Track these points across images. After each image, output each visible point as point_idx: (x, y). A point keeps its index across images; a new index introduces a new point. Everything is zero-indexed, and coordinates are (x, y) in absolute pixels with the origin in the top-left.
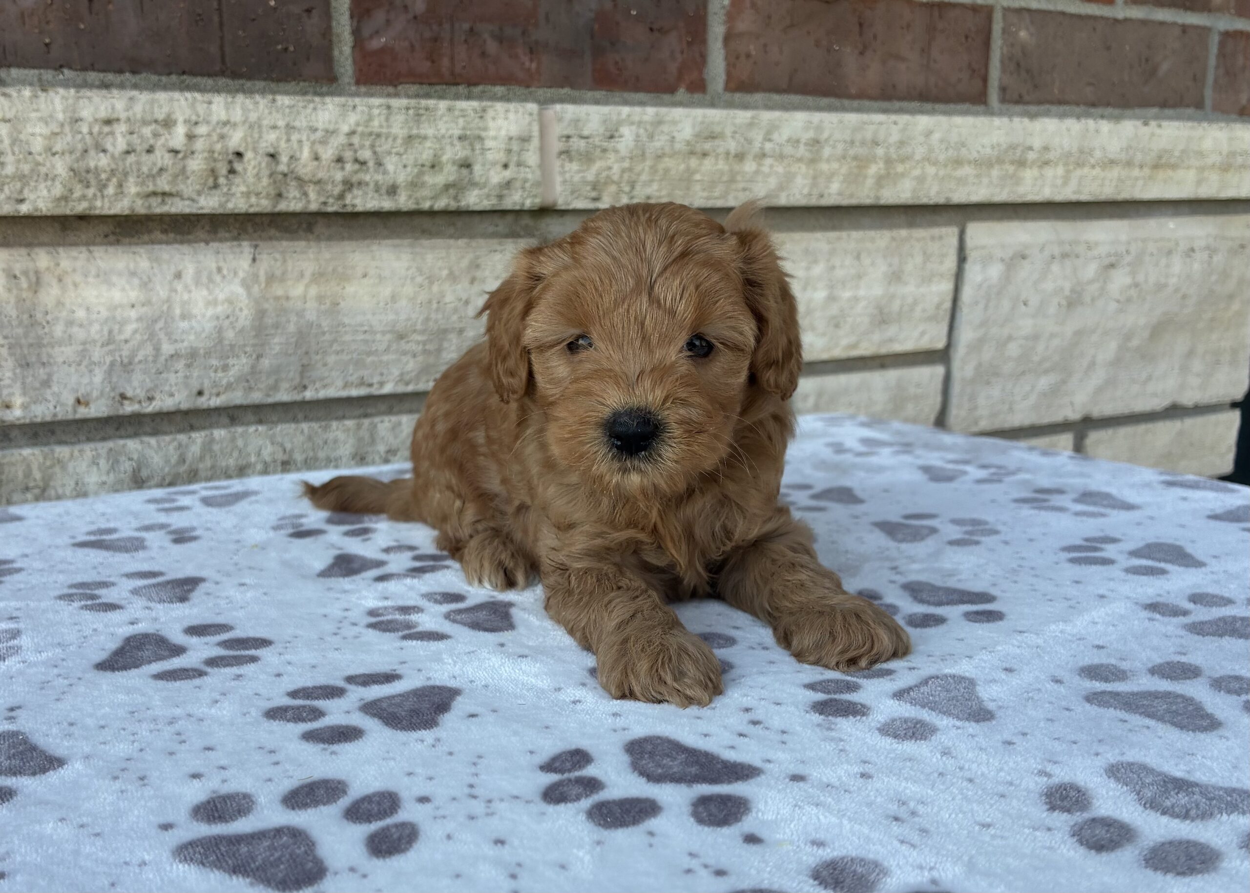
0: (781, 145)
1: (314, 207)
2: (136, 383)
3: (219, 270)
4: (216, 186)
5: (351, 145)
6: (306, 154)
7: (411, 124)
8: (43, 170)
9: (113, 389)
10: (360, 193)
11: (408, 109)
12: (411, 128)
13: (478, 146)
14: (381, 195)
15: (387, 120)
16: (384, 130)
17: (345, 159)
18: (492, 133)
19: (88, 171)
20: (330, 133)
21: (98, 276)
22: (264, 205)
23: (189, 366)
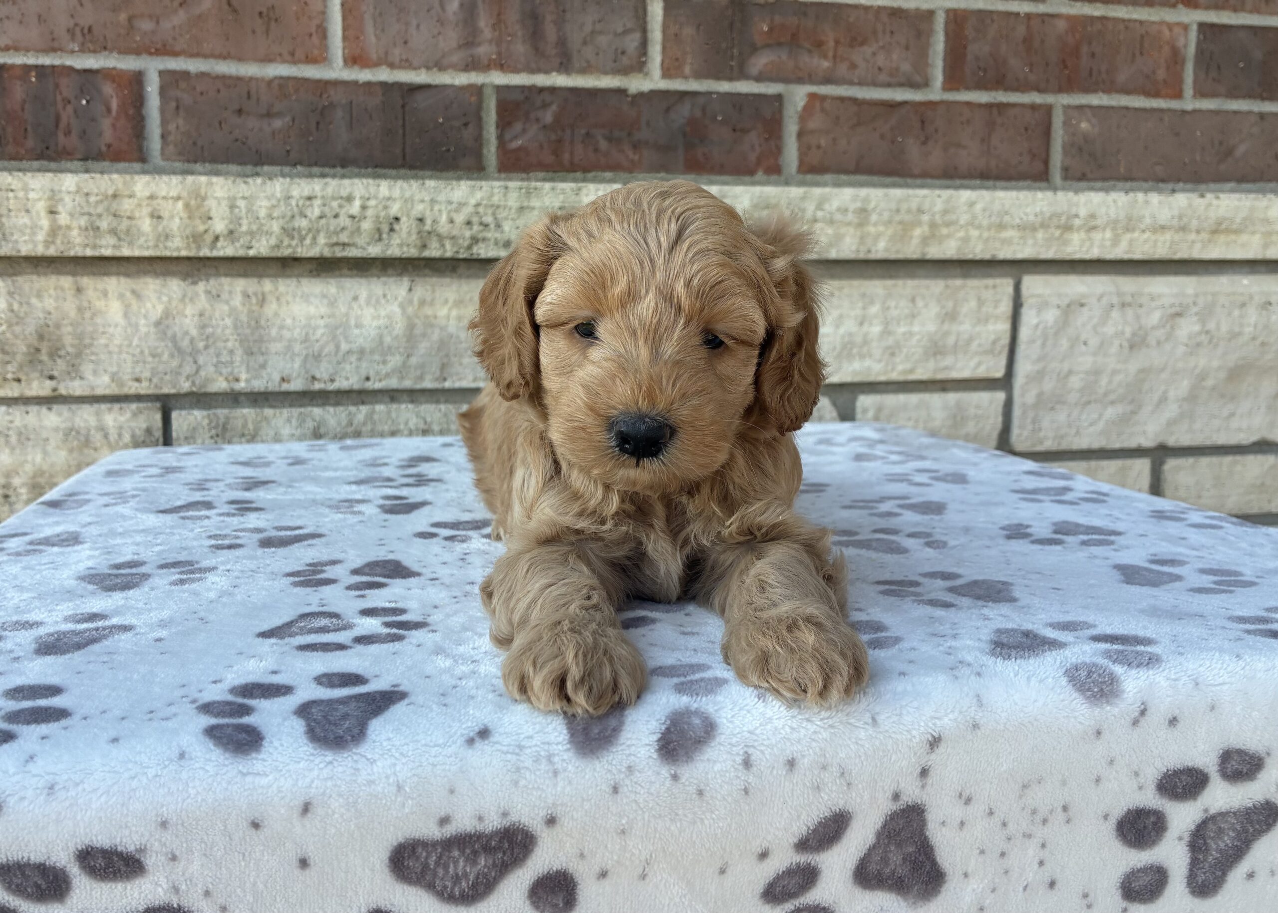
0: (831, 213)
1: (449, 254)
2: (322, 369)
3: (385, 296)
4: (380, 239)
5: (477, 213)
6: (444, 219)
7: (523, 199)
8: (265, 229)
9: (307, 372)
10: (484, 245)
12: (522, 202)
15: (505, 195)
16: (502, 203)
17: (473, 223)
19: (294, 229)
20: (461, 205)
21: (302, 297)
22: (413, 252)
23: (359, 359)
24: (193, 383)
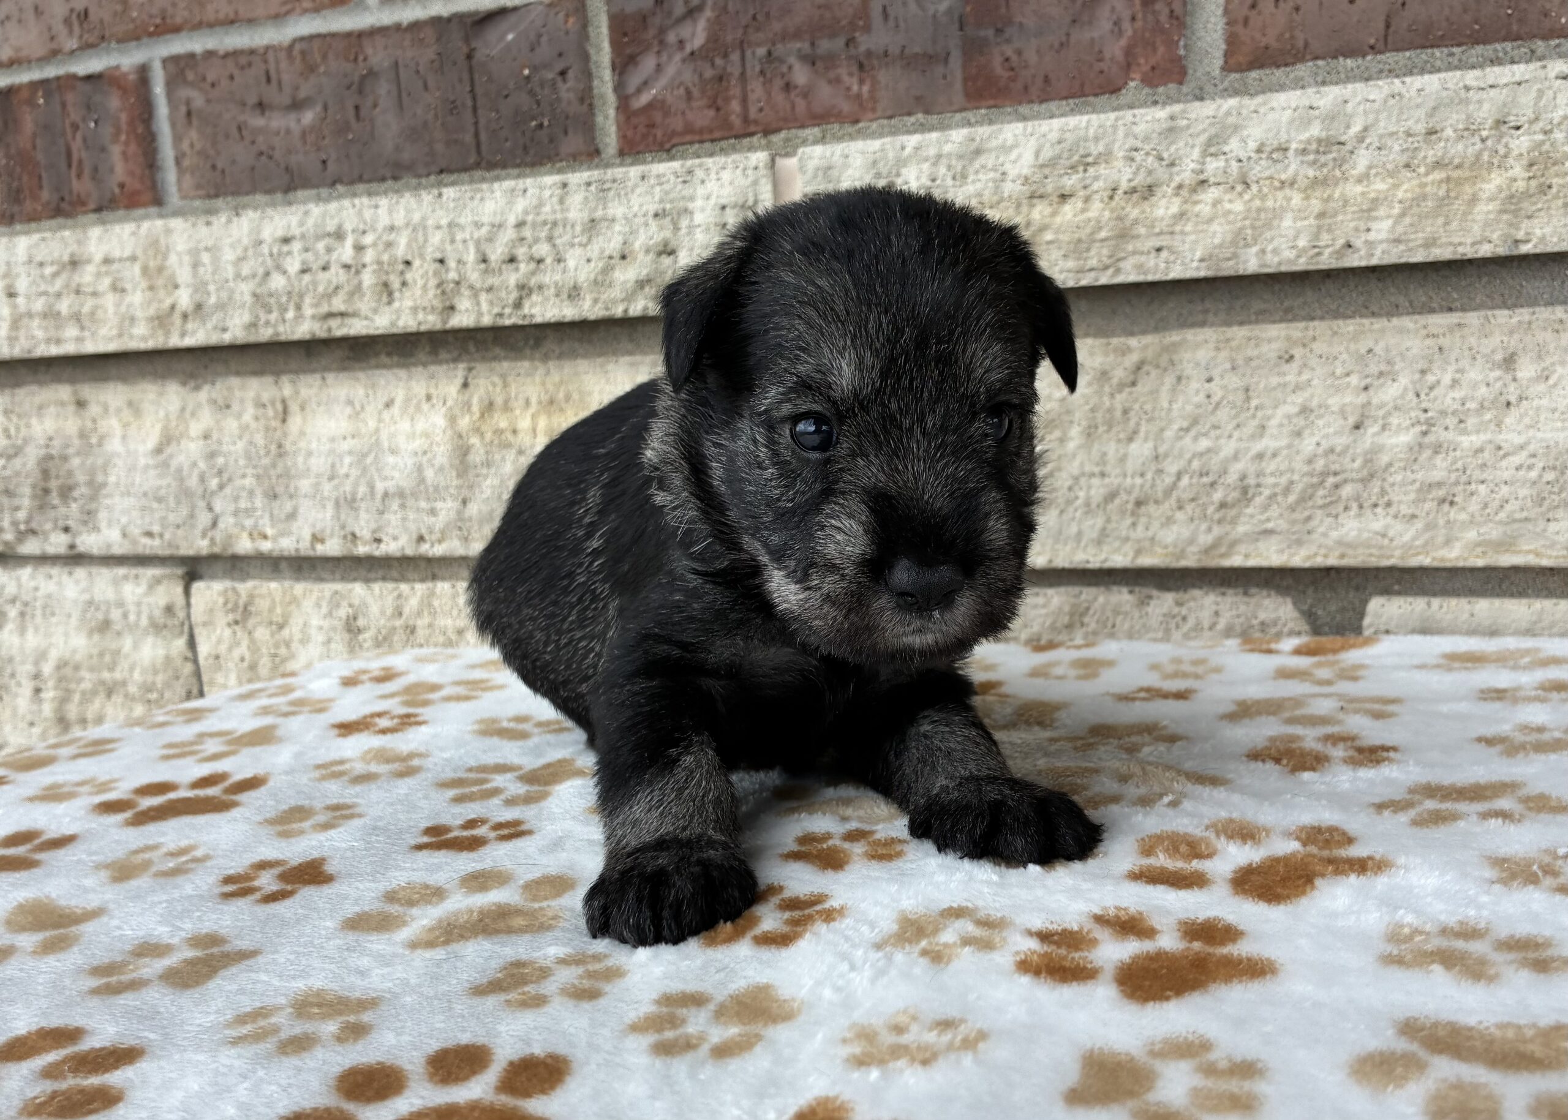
1: (487, 321)
2: (364, 523)
4: (389, 303)
5: (523, 239)
6: (471, 257)
7: (593, 205)
9: (340, 527)
10: (540, 299)
11: (589, 184)
12: (595, 209)
13: (684, 223)
14: (562, 301)
15: (561, 201)
16: (559, 216)
17: (520, 258)
18: (699, 203)
19: (271, 295)
20: (497, 227)
21: (326, 404)
22: (431, 322)
23: (403, 506)
24: (212, 540)
